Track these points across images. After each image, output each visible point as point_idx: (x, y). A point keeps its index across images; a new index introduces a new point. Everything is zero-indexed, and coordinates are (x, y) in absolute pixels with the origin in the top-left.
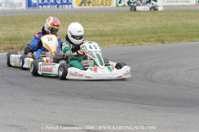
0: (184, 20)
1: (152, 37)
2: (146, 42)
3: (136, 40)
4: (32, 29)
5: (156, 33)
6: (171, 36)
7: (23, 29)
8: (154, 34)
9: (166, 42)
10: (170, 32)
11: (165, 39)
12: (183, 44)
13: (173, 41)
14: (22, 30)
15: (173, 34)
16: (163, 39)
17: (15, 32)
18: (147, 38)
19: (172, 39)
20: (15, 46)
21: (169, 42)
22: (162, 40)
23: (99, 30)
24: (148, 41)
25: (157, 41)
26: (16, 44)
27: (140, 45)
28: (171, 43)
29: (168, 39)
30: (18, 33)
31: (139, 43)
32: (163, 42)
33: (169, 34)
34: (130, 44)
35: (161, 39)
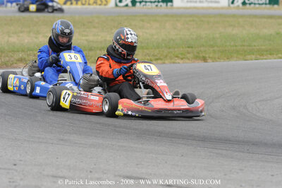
1: (189, 53)
2: (182, 59)
3: (166, 56)
9: (209, 60)
11: (207, 56)
12: (232, 62)
13: (219, 58)
16: (204, 55)
18: (182, 54)
19: (216, 56)
22: (204, 57)
24: (184, 58)
25: (196, 58)
27: (174, 63)
28: (217, 61)
29: (211, 56)
31: (173, 61)
32: (205, 60)
33: (211, 49)
34: (159, 61)
35: (201, 55)
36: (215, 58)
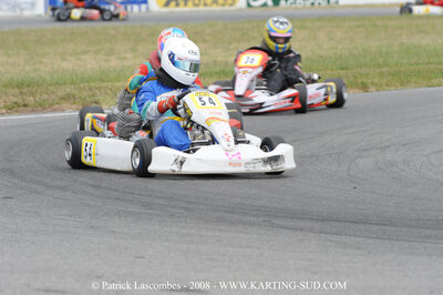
0: (404, 37)
4: (64, 60)
5: (347, 68)
6: (382, 74)
7: (44, 60)
8: (342, 69)
9: (372, 89)
10: (379, 66)
11: (369, 82)
12: (409, 91)
13: (387, 85)
14: (41, 62)
15: (385, 69)
17: (28, 68)
19: (384, 81)
20: (32, 98)
21: (379, 87)
22: (363, 83)
23: (215, 62)
26: (33, 94)
28: (383, 90)
29: (376, 81)
30: (36, 70)
32: (365, 88)
33: (378, 71)
35: (360, 81)
36: (382, 85)
